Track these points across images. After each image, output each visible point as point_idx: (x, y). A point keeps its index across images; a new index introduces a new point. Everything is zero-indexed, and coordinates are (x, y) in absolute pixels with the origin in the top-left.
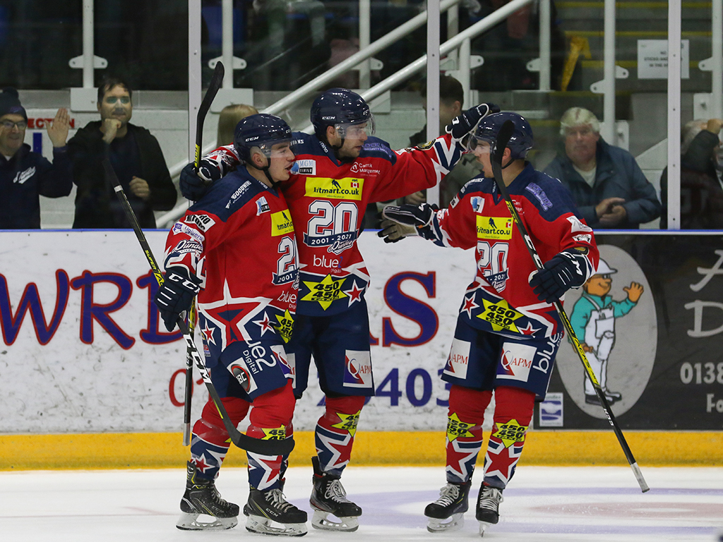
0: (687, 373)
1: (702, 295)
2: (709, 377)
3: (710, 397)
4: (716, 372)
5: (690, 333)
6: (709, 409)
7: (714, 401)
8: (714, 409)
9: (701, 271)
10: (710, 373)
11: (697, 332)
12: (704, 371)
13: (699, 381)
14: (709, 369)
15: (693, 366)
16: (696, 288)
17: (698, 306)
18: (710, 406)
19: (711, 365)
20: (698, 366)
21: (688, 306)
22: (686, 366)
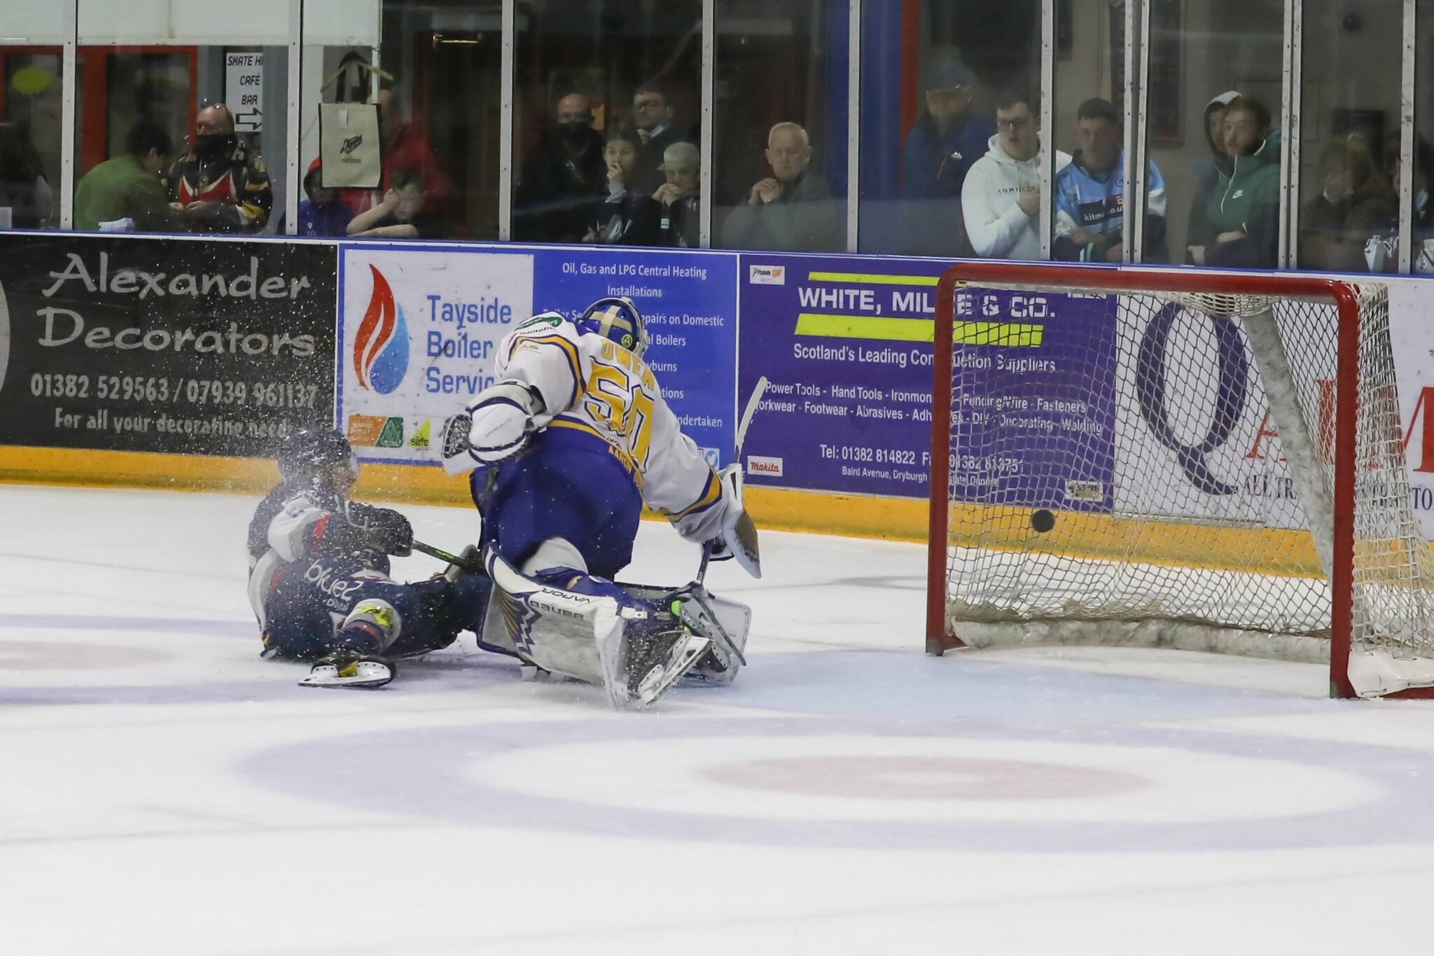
0: (38, 384)
1: (54, 302)
2: (58, 389)
3: (59, 410)
4: (65, 385)
5: (41, 341)
6: (57, 425)
7: (62, 415)
8: (62, 423)
9: (53, 274)
10: (59, 385)
11: (48, 342)
12: (54, 383)
13: (48, 393)
14: (58, 381)
15: (43, 377)
16: (48, 293)
17: (49, 313)
18: (58, 420)
19: (60, 377)
20: (48, 378)
21: (40, 313)
22: (37, 377)
